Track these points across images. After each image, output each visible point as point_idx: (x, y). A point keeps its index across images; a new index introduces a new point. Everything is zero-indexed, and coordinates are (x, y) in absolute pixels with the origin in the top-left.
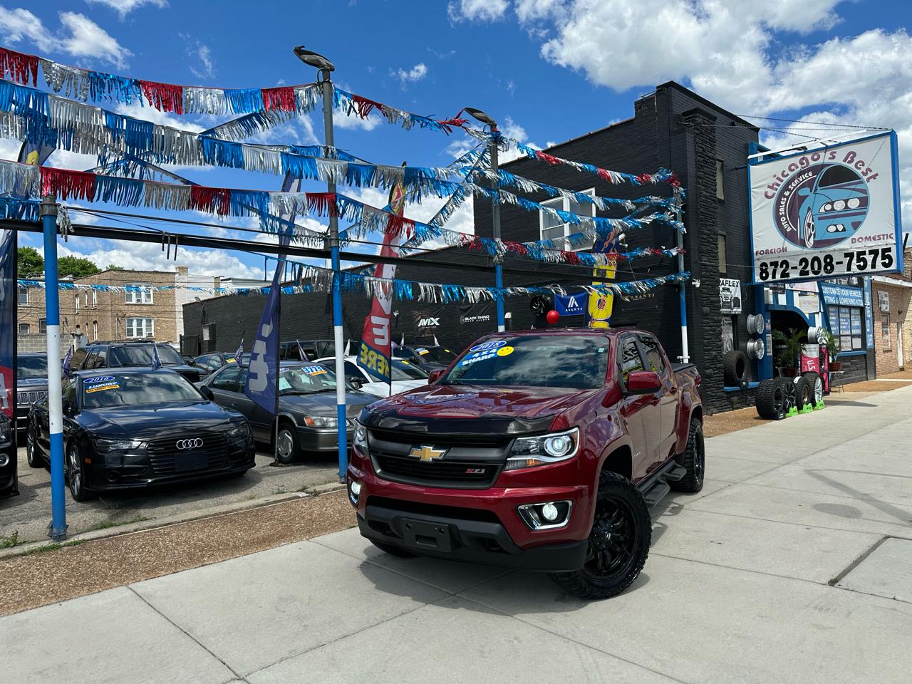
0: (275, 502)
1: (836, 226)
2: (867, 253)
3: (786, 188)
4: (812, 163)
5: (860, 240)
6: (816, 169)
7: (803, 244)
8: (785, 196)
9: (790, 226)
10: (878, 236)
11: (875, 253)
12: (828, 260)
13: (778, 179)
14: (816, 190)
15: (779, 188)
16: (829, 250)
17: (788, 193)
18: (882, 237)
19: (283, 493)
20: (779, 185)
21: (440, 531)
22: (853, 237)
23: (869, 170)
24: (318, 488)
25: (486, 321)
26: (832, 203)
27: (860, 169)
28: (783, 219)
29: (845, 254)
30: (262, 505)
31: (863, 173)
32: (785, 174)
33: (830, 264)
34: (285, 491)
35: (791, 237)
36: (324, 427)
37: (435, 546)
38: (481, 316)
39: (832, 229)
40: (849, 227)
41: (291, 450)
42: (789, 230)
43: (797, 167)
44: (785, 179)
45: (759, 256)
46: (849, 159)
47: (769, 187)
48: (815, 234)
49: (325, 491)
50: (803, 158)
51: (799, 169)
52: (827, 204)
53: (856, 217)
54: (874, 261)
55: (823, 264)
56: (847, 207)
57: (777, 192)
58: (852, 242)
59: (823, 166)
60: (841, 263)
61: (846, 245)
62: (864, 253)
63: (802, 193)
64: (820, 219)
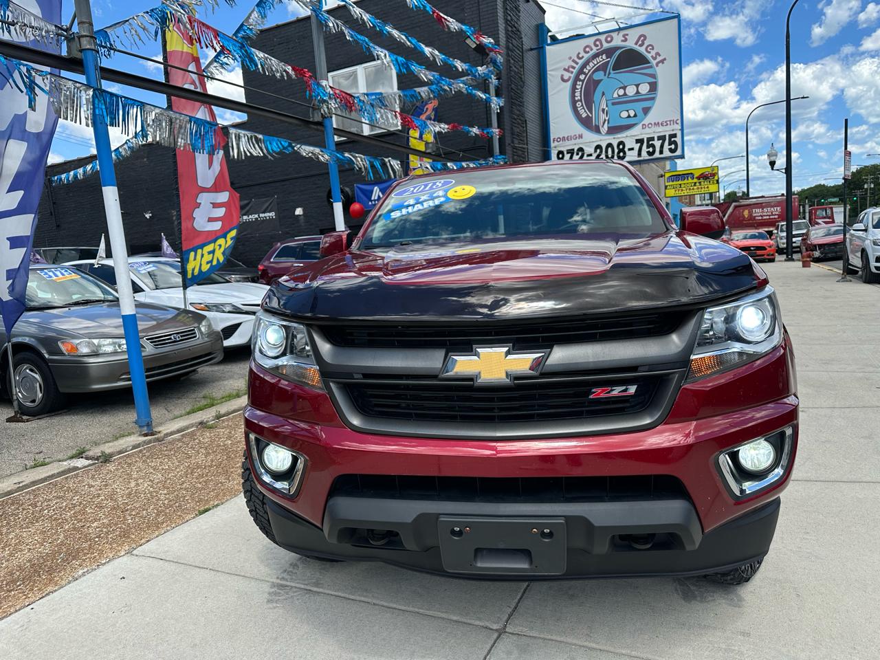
0: (34, 483)
1: (628, 111)
2: (656, 139)
3: (581, 72)
4: (606, 45)
5: (650, 126)
6: (609, 52)
7: (597, 130)
8: (580, 80)
9: (585, 111)
10: (666, 122)
11: (662, 138)
12: (621, 147)
13: (574, 61)
14: (609, 73)
15: (575, 71)
16: (621, 136)
17: (584, 76)
18: (668, 122)
19: (43, 464)
20: (574, 68)
21: (543, 535)
22: (642, 123)
23: (658, 54)
24: (108, 448)
25: (271, 220)
26: (624, 88)
27: (649, 52)
28: (579, 104)
29: (636, 140)
30: (10, 493)
31: (652, 57)
32: (580, 56)
33: (623, 150)
34: (47, 460)
35: (587, 123)
36: (95, 354)
37: (525, 566)
38: (264, 212)
39: (624, 114)
40: (640, 113)
41: (40, 395)
42: (584, 115)
43: (592, 50)
44: (581, 62)
45: (556, 143)
46: (640, 42)
47: (565, 70)
48: (608, 120)
49: (120, 452)
50: (597, 40)
51: (593, 51)
52: (620, 88)
53: (646, 102)
54: (662, 146)
55: (616, 151)
56: (638, 92)
57: (572, 76)
58: (643, 128)
59: (617, 48)
60: (632, 149)
61: (637, 132)
62: (653, 139)
63: (597, 76)
64: (614, 104)
